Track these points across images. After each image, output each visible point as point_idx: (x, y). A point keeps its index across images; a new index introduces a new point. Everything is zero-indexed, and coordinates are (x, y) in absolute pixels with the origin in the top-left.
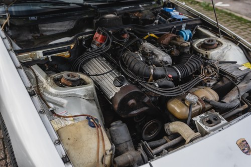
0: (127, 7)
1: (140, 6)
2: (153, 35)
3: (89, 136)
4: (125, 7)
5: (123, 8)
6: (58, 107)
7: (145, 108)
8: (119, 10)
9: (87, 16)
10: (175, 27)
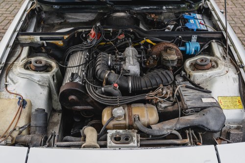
0: (148, 8)
1: (164, 7)
2: (149, 41)
3: (13, 111)
4: (145, 7)
5: (142, 8)
6: (12, 83)
7: (90, 107)
8: (137, 9)
9: (102, 11)
10: (180, 37)
